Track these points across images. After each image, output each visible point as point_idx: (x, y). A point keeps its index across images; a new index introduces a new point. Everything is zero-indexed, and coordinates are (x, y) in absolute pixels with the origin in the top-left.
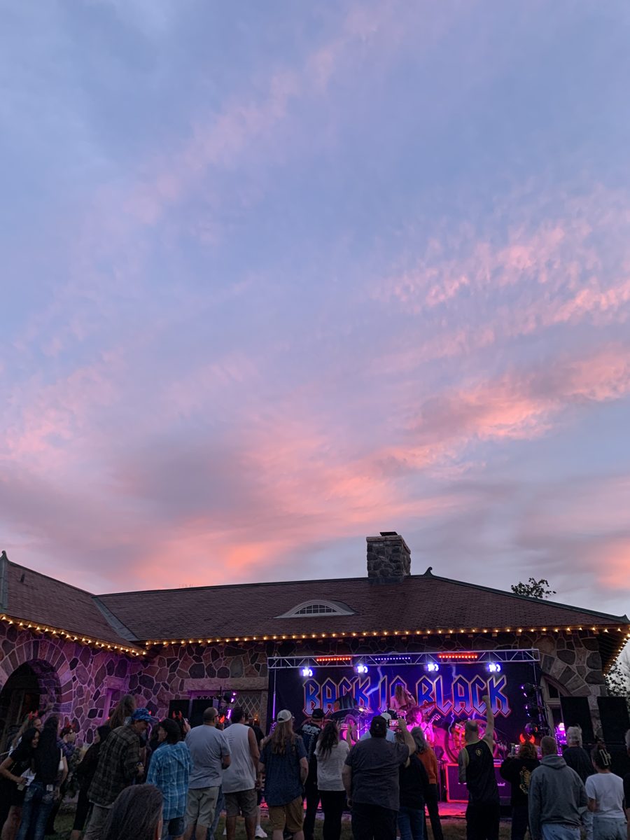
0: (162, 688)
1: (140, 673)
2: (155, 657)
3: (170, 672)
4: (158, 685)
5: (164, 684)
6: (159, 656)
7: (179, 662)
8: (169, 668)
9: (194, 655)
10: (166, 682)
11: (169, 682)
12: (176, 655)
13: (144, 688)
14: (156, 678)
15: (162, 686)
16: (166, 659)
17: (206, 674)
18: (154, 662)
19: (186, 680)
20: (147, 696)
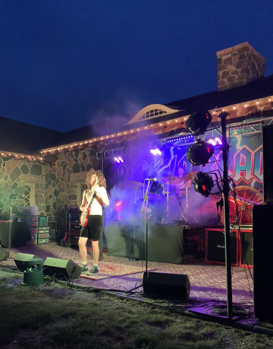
0: (60, 181)
1: (49, 173)
2: (55, 162)
3: (63, 170)
4: (58, 179)
5: (61, 178)
6: (57, 161)
7: (67, 163)
8: (62, 168)
9: (74, 158)
10: (62, 177)
11: (63, 177)
12: (66, 159)
13: (52, 181)
14: (57, 174)
15: (60, 179)
16: (61, 162)
17: (80, 169)
18: (55, 165)
19: (71, 174)
20: (54, 186)
